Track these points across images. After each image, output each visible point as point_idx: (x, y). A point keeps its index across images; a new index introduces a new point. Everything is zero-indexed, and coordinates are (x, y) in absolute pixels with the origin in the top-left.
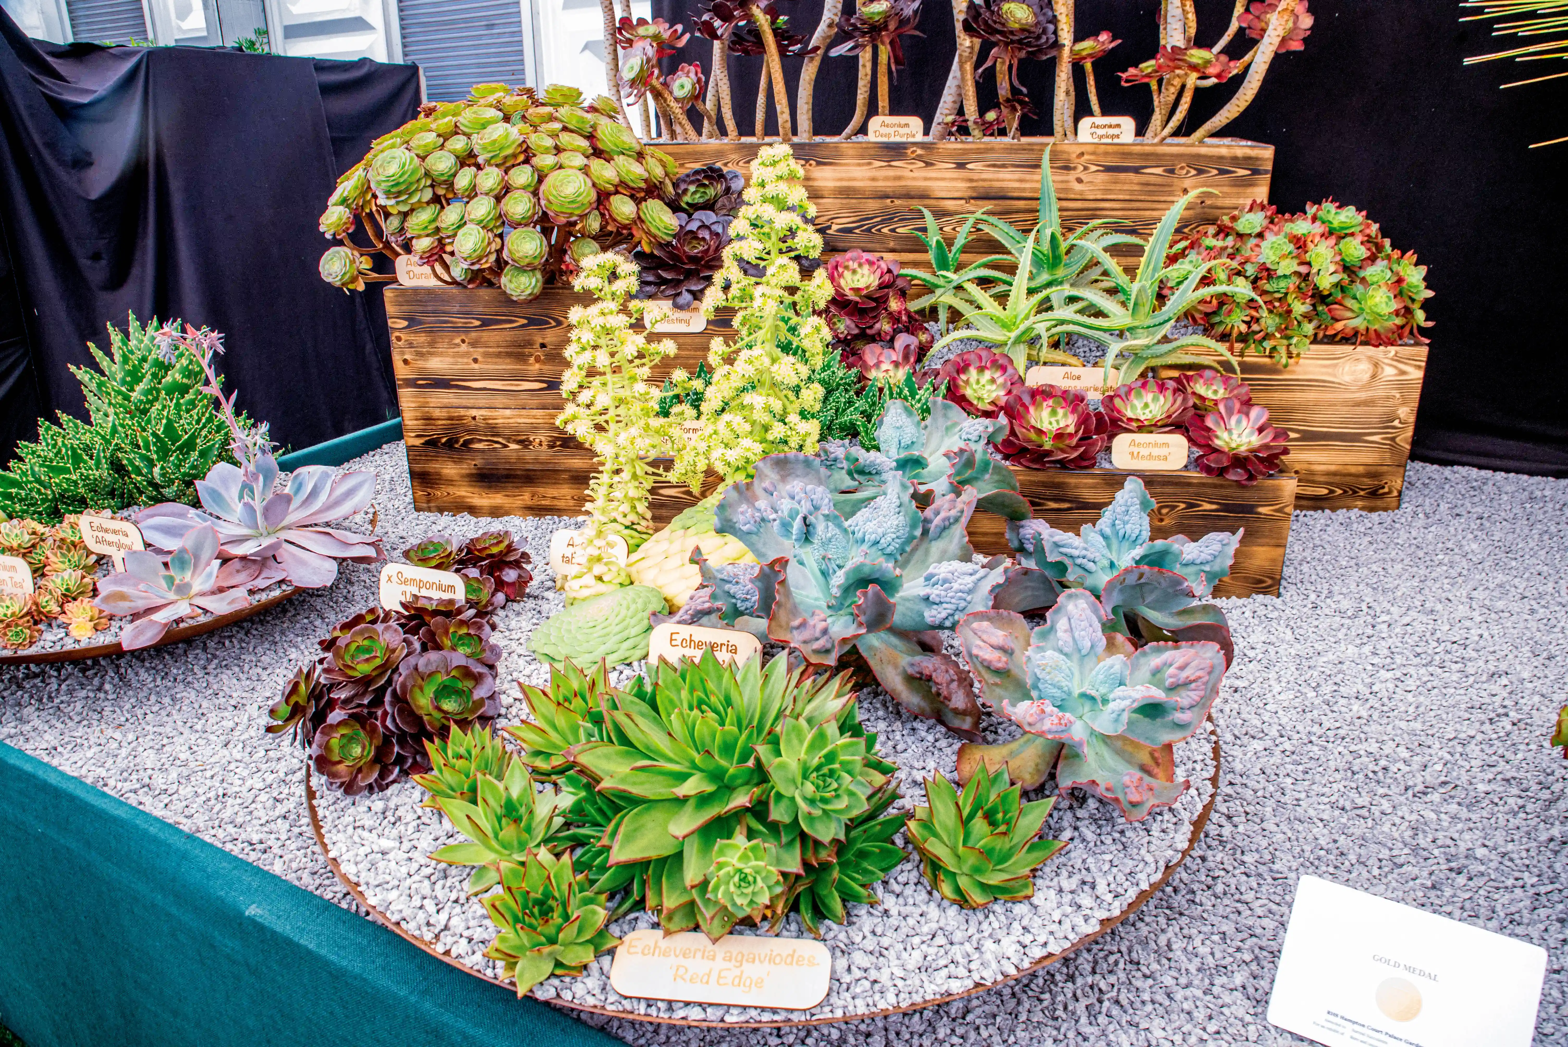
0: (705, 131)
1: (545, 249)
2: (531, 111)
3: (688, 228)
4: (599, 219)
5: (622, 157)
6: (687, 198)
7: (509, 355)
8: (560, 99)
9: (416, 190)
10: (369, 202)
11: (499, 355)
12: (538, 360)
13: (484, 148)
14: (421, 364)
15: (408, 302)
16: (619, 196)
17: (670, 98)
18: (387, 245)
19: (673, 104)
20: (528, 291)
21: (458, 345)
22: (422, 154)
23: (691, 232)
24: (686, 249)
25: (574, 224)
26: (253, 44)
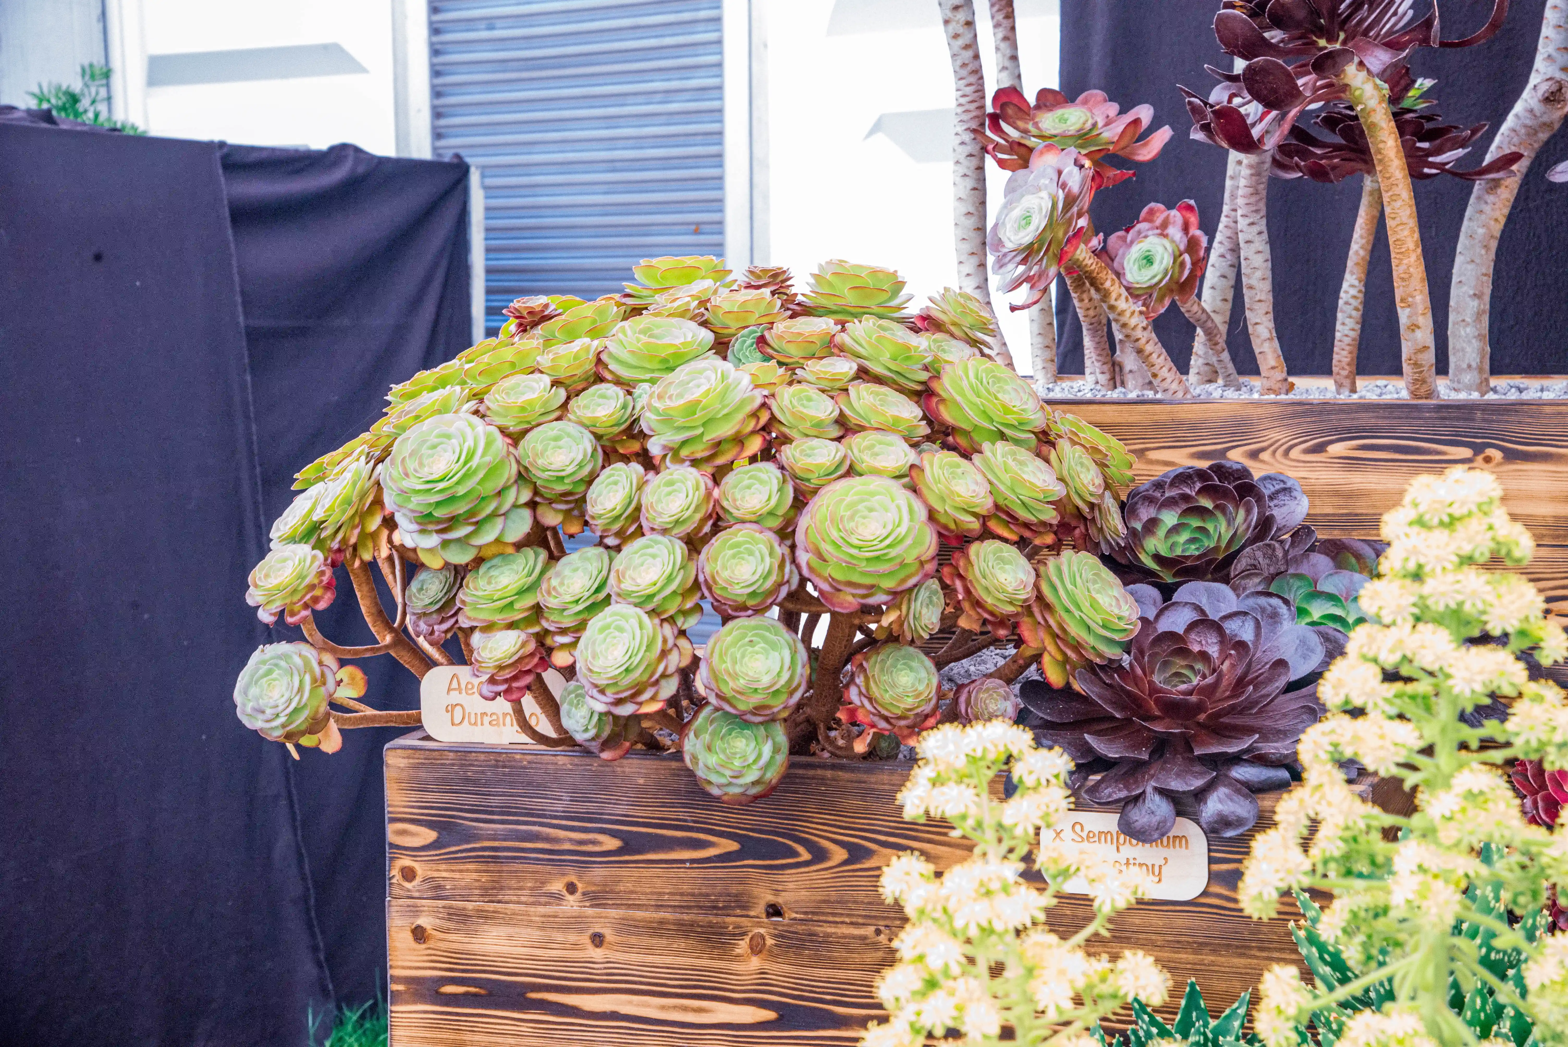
0: (1196, 363)
1: (802, 671)
2: (780, 327)
3: (1164, 625)
4: (939, 599)
5: (1000, 446)
6: (1156, 544)
7: (685, 930)
8: (851, 299)
9: (494, 515)
10: (374, 536)
11: (657, 929)
12: (757, 948)
13: (667, 420)
14: (458, 941)
15: (445, 784)
16: (991, 546)
17: (1115, 290)
18: (403, 638)
19: (1124, 304)
20: (751, 776)
21: (557, 898)
22: (513, 426)
23: (1171, 636)
24: (1157, 679)
25: (876, 611)
26: (74, 99)
